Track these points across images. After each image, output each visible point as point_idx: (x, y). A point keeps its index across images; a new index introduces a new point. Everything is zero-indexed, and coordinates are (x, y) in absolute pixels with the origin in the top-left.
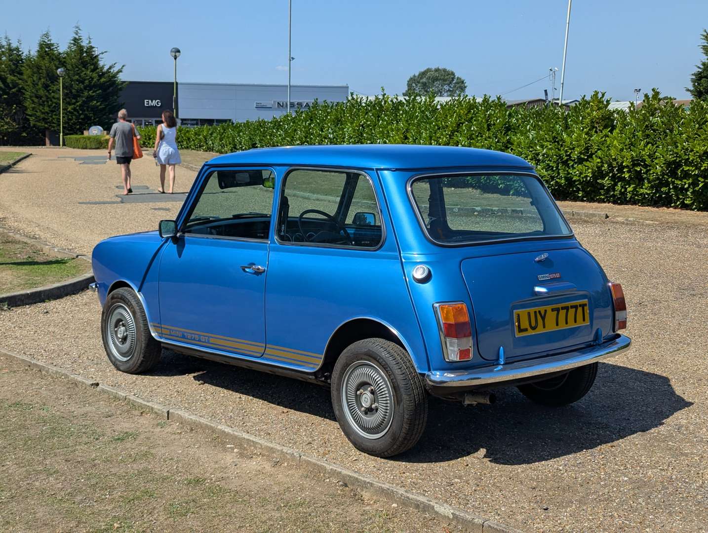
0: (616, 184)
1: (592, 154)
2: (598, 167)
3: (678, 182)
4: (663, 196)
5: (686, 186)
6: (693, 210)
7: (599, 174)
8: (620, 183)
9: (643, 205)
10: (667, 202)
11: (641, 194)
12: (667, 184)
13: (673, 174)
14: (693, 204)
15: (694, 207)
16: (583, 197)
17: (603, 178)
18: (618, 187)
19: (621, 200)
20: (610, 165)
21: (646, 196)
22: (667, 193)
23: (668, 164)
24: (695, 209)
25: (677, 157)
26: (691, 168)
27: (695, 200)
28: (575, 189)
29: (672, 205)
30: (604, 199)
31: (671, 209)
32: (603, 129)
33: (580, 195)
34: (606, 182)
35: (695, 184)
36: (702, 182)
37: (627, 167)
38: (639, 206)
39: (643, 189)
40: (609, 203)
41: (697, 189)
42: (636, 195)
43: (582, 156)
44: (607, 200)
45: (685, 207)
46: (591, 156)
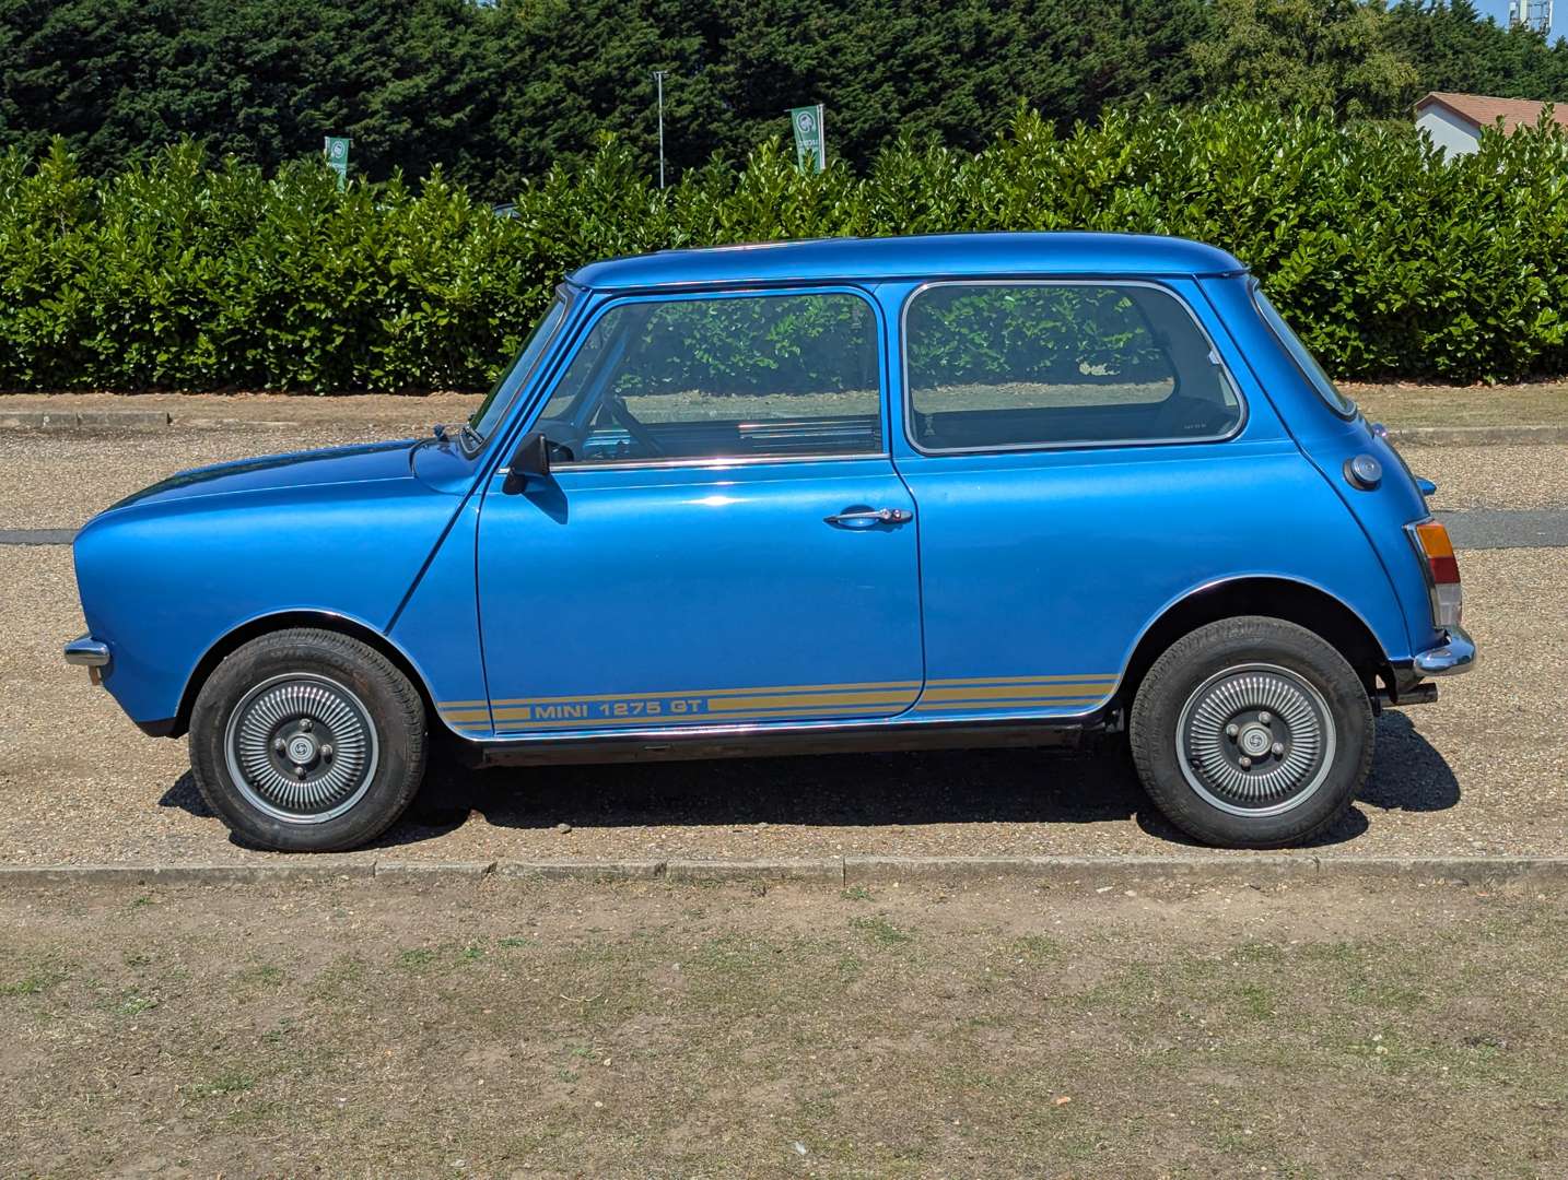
0: (123, 349)
1: (60, 281)
2: (78, 311)
3: (286, 337)
4: (248, 368)
5: (306, 344)
6: (317, 394)
7: (84, 325)
8: (136, 346)
9: (193, 390)
10: (253, 381)
11: (191, 367)
12: (259, 342)
13: (275, 320)
14: (314, 382)
15: (318, 387)
16: (34, 381)
17: (92, 337)
18: (133, 354)
19: (139, 383)
20: (111, 306)
21: (204, 371)
22: (258, 363)
23: (264, 300)
24: (321, 391)
25: (284, 282)
26: (318, 306)
27: (322, 373)
28: (12, 364)
29: (268, 386)
30: (91, 383)
31: (263, 395)
32: (76, 224)
33: (27, 378)
34: (101, 342)
35: (326, 339)
36: (340, 334)
37: (161, 307)
38: (185, 393)
39: (195, 354)
40: (103, 392)
41: (330, 348)
42: (178, 370)
43: (36, 287)
44: (100, 385)
45: (297, 388)
46: (56, 287)
